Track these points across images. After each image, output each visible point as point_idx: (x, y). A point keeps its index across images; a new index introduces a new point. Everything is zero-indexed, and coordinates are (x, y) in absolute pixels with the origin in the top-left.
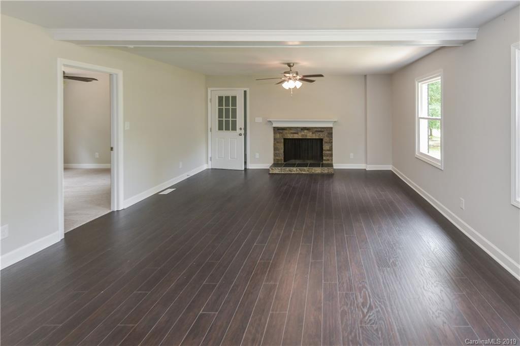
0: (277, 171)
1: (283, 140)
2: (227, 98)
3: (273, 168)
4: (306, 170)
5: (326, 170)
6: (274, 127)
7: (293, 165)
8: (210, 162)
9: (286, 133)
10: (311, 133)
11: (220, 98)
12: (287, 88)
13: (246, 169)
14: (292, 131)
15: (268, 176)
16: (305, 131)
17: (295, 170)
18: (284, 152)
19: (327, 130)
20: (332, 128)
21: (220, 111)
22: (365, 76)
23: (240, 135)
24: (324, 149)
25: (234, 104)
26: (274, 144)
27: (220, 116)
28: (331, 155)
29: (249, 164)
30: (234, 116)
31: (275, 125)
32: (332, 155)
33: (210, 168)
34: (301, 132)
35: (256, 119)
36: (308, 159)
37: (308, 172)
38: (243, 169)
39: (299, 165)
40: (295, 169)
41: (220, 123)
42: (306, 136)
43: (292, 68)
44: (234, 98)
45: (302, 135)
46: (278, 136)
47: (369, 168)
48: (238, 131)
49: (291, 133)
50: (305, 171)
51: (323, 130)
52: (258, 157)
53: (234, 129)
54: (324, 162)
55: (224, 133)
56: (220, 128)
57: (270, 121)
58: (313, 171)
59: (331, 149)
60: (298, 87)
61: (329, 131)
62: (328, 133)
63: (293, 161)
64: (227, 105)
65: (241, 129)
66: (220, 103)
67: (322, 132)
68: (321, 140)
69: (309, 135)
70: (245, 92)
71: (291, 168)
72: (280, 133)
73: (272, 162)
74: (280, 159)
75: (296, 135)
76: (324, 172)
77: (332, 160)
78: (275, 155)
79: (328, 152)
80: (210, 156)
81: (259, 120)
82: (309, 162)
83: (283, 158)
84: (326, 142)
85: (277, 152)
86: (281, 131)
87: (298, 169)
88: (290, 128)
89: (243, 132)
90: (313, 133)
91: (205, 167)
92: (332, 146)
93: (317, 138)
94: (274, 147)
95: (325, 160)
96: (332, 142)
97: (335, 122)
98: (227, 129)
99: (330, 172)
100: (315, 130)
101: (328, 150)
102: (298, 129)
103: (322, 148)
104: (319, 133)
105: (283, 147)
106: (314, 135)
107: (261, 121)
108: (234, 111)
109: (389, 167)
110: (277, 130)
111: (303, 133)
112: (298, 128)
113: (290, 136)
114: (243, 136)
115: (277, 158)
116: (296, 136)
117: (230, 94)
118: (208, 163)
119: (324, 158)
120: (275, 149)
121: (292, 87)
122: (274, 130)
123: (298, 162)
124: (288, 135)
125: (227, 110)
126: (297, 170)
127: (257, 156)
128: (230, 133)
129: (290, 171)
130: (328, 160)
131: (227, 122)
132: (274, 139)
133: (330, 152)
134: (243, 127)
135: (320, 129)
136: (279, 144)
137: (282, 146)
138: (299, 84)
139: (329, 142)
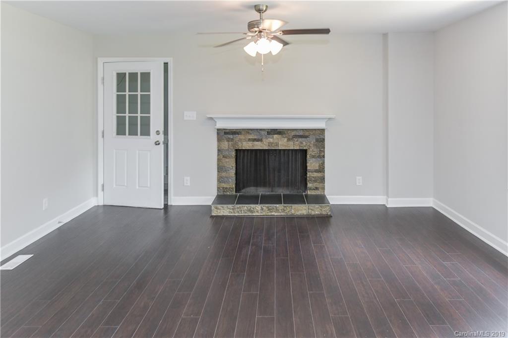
0: (225, 210)
1: (234, 153)
2: (133, 76)
3: (219, 206)
4: (279, 210)
5: (316, 210)
6: (218, 130)
7: (254, 200)
8: (100, 193)
9: (240, 140)
10: (286, 139)
11: (121, 77)
12: (253, 54)
13: (166, 206)
14: (251, 137)
15: (209, 220)
16: (275, 136)
17: (259, 210)
18: (236, 174)
19: (314, 134)
20: (323, 131)
21: (120, 100)
22: (385, 35)
23: (157, 143)
24: (308, 168)
25: (146, 86)
26: (219, 160)
27: (120, 108)
28: (322, 180)
29: (172, 197)
30: (146, 108)
31: (221, 125)
32: (324, 179)
33: (101, 204)
34: (266, 138)
35: (186, 113)
36: (279, 186)
37: (283, 214)
38: (162, 207)
39: (265, 200)
40: (258, 207)
41: (120, 122)
42: (277, 145)
43: (264, 15)
44: (146, 76)
45: (270, 144)
46: (225, 145)
47: (393, 203)
48: (153, 137)
49: (249, 140)
50: (277, 210)
51: (307, 134)
52: (189, 184)
53: (146, 132)
54: (309, 192)
55: (127, 139)
56: (120, 131)
57: (211, 119)
58: (293, 211)
59: (321, 169)
60: (274, 53)
61: (319, 136)
62: (317, 140)
63: (251, 191)
64: (133, 88)
65: (158, 133)
66: (120, 86)
67: (306, 137)
68: (304, 152)
69: (283, 144)
70: (166, 64)
71: (252, 206)
72: (228, 140)
73: (215, 193)
74: (228, 187)
75: (259, 143)
76: (313, 213)
77: (324, 188)
78: (220, 180)
79: (316, 174)
80: (100, 182)
81: (190, 115)
82: (282, 191)
83: (234, 186)
84: (313, 157)
85: (224, 174)
86: (231, 136)
87: (265, 206)
88: (248, 131)
89: (161, 138)
90: (289, 140)
91: (93, 202)
92: (323, 163)
93: (298, 148)
94: (218, 165)
95: (310, 189)
96: (324, 157)
97: (330, 119)
98: (133, 133)
99: (324, 213)
100: (293, 133)
101: (316, 171)
102: (263, 133)
103: (306, 167)
104: (300, 140)
105: (234, 165)
106: (291, 143)
107: (195, 119)
108: (146, 100)
109: (428, 202)
110: (224, 134)
111: (271, 140)
112: (261, 130)
113: (247, 146)
114: (162, 146)
115: (225, 185)
116: (258, 146)
117: (138, 67)
118: (97, 196)
119: (309, 185)
120: (220, 169)
121: (264, 51)
122: (218, 134)
123: (261, 191)
124: (244, 143)
125: (133, 99)
126: (262, 209)
127: (187, 181)
128: (139, 140)
129: (250, 211)
130: (317, 189)
131: (133, 121)
132: (219, 150)
133: (319, 175)
134: (162, 129)
135: (301, 133)
136: (227, 160)
137: (231, 164)
138: (276, 47)
139: (319, 157)
